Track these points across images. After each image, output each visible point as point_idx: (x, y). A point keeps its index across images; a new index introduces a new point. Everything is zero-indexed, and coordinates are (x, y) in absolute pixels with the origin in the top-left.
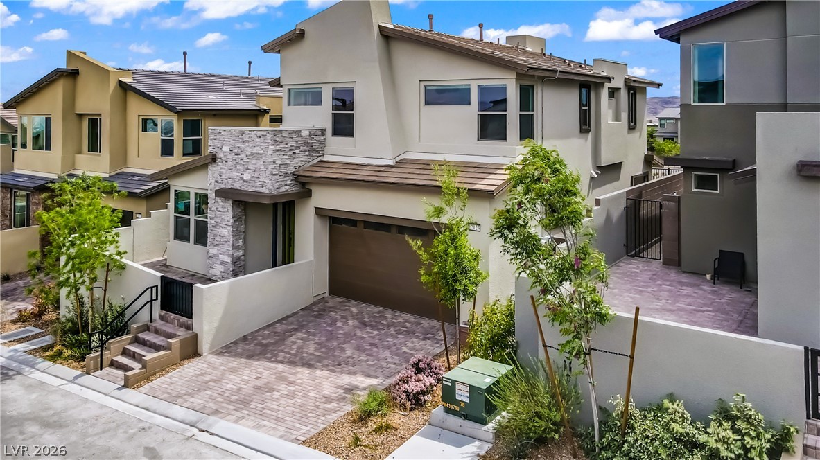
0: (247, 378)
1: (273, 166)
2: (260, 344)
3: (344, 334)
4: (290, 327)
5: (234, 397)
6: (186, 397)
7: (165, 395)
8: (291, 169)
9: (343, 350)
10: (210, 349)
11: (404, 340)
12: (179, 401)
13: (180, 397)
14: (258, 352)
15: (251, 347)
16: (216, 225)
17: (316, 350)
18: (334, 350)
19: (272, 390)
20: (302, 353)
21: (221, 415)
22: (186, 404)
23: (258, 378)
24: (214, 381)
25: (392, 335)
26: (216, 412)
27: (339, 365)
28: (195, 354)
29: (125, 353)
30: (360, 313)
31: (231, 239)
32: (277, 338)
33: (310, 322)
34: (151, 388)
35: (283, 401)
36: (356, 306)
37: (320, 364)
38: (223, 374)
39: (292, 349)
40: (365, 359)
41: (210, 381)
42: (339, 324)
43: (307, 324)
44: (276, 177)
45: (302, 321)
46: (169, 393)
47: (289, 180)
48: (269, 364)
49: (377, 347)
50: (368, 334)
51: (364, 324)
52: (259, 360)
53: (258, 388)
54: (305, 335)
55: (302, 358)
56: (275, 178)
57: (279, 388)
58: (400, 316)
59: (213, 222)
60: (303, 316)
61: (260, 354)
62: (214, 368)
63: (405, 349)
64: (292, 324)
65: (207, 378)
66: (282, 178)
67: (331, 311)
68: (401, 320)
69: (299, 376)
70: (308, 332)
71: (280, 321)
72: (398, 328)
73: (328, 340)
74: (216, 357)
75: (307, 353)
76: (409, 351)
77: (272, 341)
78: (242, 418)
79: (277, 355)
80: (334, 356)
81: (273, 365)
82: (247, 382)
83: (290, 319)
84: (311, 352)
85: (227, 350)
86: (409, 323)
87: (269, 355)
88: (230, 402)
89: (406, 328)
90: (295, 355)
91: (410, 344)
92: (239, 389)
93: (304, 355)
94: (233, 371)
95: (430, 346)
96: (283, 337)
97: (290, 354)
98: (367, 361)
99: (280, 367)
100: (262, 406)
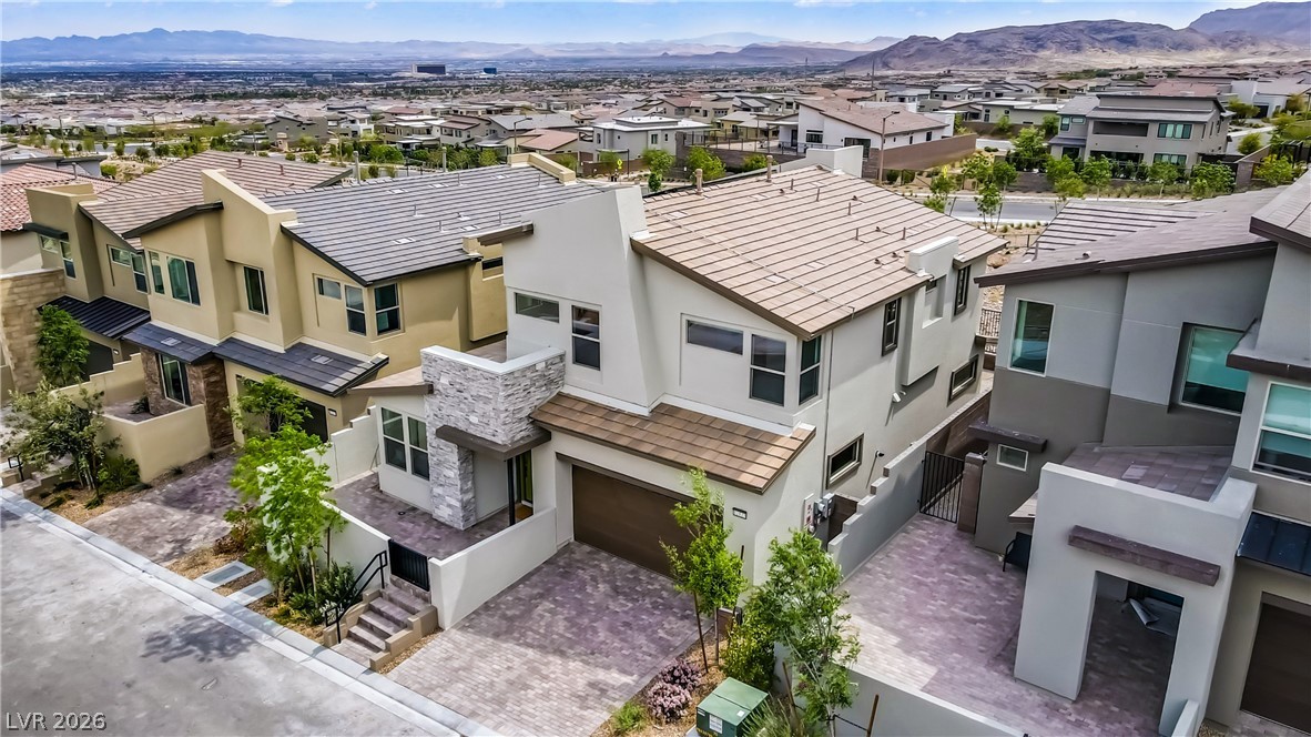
0: (498, 667)
1: (505, 415)
2: (504, 617)
3: (594, 605)
4: (535, 592)
5: (489, 695)
6: (438, 689)
7: (417, 686)
8: (527, 411)
9: (595, 631)
10: (452, 622)
11: (659, 618)
12: (432, 694)
13: (433, 690)
14: (504, 630)
15: (495, 620)
16: (439, 463)
17: (567, 629)
18: (585, 630)
19: (526, 687)
20: (552, 633)
21: (479, 718)
22: (441, 700)
23: (509, 668)
24: (464, 669)
25: (647, 610)
26: (473, 714)
27: (593, 653)
28: (438, 629)
29: (360, 622)
30: (612, 571)
31: (459, 483)
32: (522, 607)
33: (556, 584)
34: (400, 674)
35: (539, 703)
36: (607, 560)
37: (572, 652)
38: (471, 660)
39: (540, 626)
40: (619, 646)
41: (459, 669)
42: (589, 590)
43: (553, 588)
44: (510, 426)
45: (548, 582)
46: (419, 683)
47: (524, 425)
48: (518, 647)
49: (631, 629)
50: (620, 605)
51: (616, 591)
52: (506, 641)
53: (511, 683)
54: (553, 606)
55: (552, 641)
56: (507, 428)
57: (532, 684)
58: (656, 579)
59: (435, 459)
60: (548, 574)
61: (506, 632)
62: (460, 650)
63: (661, 633)
64: (535, 586)
65: (456, 664)
66: (517, 425)
67: (579, 568)
68: (657, 586)
69: (552, 668)
70: (555, 601)
71: (522, 580)
72: (654, 599)
73: (580, 614)
74: (459, 633)
75: (558, 634)
76: (665, 636)
77: (517, 613)
78: (501, 724)
79: (523, 635)
80: (586, 640)
81: (522, 650)
82: (498, 672)
83: (534, 578)
84: (561, 632)
85: (469, 623)
86: (667, 591)
87: (516, 635)
88: (486, 701)
89: (663, 598)
90: (545, 636)
91: (666, 626)
92: (492, 683)
93: (555, 637)
94: (482, 655)
95: (689, 629)
96: (529, 606)
97: (539, 633)
98: (621, 649)
99: (531, 653)
100: (518, 709)
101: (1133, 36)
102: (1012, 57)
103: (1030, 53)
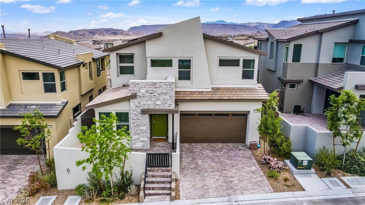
2: (192, 169)
3: (213, 156)
4: (190, 159)
5: (224, 188)
6: (206, 194)
7: (197, 197)
11: (234, 152)
14: (198, 171)
25: (228, 152)
28: (176, 180)
29: (146, 189)
31: (149, 130)
32: (193, 164)
33: (193, 155)
39: (207, 166)
41: (203, 187)
45: (190, 155)
50: (219, 153)
51: (212, 151)
54: (202, 161)
60: (186, 154)
65: (199, 186)
70: (200, 159)
73: (213, 159)
74: (185, 178)
79: (206, 170)
85: (184, 174)
88: (227, 190)
89: (227, 148)
90: (213, 168)
91: (239, 153)
93: (216, 167)
94: (203, 180)
95: (245, 152)
97: (210, 168)
101: (116, 32)
102: (87, 37)
103: (92, 36)
